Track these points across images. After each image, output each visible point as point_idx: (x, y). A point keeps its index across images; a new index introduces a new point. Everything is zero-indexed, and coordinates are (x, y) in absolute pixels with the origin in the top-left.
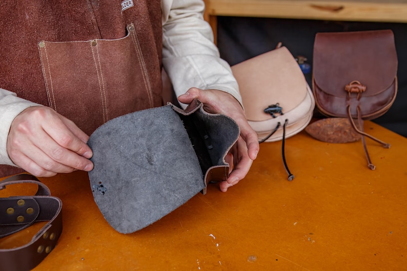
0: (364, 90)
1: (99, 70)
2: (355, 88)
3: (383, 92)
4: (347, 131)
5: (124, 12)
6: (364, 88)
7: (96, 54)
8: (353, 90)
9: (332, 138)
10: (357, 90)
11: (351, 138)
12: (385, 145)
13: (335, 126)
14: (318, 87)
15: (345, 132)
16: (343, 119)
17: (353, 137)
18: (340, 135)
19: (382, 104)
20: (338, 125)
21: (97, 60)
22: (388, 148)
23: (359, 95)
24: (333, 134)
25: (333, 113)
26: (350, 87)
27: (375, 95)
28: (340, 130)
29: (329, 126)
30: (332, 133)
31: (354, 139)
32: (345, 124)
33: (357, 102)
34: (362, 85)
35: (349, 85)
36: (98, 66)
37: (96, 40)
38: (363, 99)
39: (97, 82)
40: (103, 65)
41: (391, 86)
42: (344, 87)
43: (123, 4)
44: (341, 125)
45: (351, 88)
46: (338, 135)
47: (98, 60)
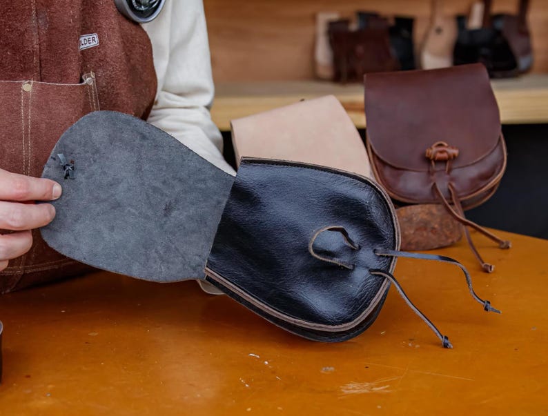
0: (456, 155)
1: (26, 134)
2: (441, 152)
3: (486, 157)
4: (436, 226)
5: (83, 52)
6: (455, 152)
7: (27, 106)
8: (439, 155)
9: (413, 241)
10: (445, 155)
11: (444, 238)
12: (503, 243)
13: (415, 219)
14: (378, 158)
15: (434, 228)
16: (427, 206)
17: (447, 237)
18: (425, 234)
19: (486, 177)
20: (420, 216)
21: (26, 116)
22: (508, 248)
23: (448, 164)
24: (414, 234)
25: (410, 199)
26: (433, 151)
27: (474, 164)
28: (424, 226)
29: (405, 219)
30: (412, 232)
31: (450, 241)
32: (431, 214)
33: (447, 176)
34: (453, 148)
35: (431, 148)
36: (27, 127)
37: (32, 82)
38: (455, 173)
39: (21, 152)
40: (35, 125)
41: (495, 148)
42: (425, 154)
43: (82, 39)
44: (425, 217)
45: (437, 152)
46: (422, 236)
47: (28, 115)
